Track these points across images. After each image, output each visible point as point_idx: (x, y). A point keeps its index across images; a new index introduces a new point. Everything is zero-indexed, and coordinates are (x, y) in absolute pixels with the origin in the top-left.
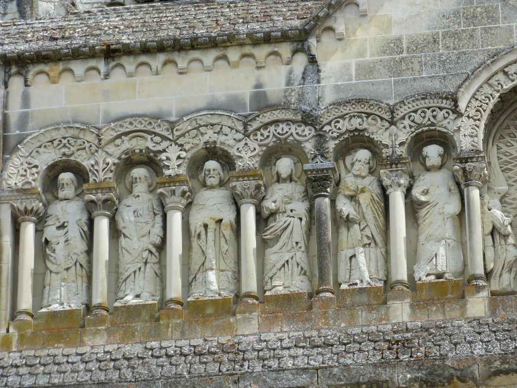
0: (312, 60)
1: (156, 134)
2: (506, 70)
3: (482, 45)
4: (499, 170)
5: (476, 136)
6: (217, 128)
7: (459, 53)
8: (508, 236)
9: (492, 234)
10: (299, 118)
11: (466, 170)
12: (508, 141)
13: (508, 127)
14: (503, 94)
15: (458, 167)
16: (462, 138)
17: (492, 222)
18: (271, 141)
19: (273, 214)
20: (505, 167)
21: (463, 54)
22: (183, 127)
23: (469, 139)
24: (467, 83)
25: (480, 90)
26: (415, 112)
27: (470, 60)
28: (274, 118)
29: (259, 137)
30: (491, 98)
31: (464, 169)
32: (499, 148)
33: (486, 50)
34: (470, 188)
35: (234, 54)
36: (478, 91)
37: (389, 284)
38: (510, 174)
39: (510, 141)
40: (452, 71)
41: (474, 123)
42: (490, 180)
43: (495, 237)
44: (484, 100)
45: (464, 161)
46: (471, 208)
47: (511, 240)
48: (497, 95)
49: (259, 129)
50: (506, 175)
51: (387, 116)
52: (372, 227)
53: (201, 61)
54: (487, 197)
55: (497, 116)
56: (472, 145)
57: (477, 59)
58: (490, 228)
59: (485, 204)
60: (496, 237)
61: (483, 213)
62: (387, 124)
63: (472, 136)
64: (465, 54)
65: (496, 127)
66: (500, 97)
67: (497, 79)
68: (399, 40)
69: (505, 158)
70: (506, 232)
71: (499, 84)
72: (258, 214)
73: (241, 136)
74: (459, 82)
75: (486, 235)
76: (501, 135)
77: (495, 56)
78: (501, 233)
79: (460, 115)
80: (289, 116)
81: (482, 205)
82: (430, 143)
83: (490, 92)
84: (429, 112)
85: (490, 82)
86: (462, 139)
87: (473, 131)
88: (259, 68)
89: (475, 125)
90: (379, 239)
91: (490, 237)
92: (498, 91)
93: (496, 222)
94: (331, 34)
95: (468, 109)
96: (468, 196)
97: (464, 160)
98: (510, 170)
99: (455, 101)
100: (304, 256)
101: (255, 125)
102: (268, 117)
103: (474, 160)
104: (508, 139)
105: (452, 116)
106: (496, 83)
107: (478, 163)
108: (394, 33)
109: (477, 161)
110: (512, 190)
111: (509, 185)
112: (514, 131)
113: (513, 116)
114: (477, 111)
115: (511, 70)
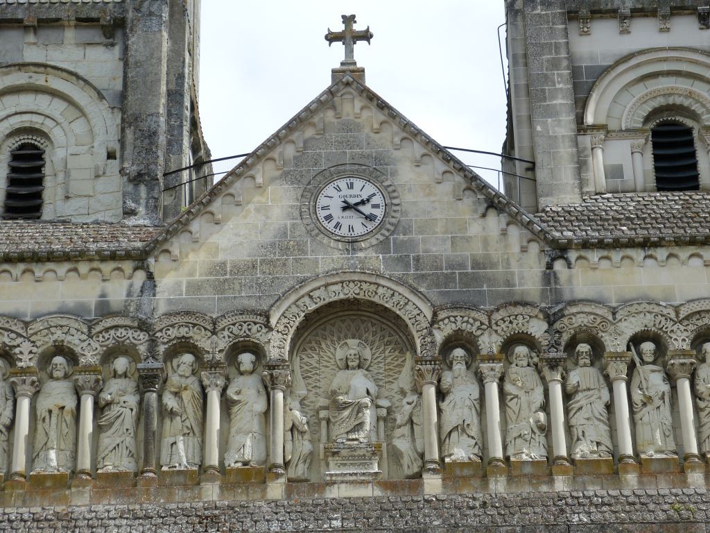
0: (150, 276)
1: (12, 331)
2: (311, 294)
3: (292, 273)
4: (301, 377)
5: (283, 348)
6: (65, 329)
7: (273, 278)
8: (305, 432)
9: (292, 430)
10: (136, 324)
11: (273, 376)
12: (309, 353)
13: (310, 342)
14: (307, 314)
15: (267, 373)
16: (271, 349)
17: (292, 420)
18: (110, 343)
19: (109, 404)
20: (306, 375)
21: (276, 279)
22: (37, 326)
23: (277, 350)
24: (278, 303)
25: (289, 310)
26: (234, 324)
27: (282, 284)
28: (115, 323)
29: (101, 339)
30: (298, 317)
31: (271, 375)
32: (301, 359)
33: (296, 276)
34: (276, 390)
35: (83, 267)
36: (287, 310)
37: (203, 468)
38: (310, 381)
39: (311, 353)
40: (267, 292)
41: (282, 337)
42: (293, 386)
43: (294, 433)
44: (291, 318)
46: (276, 408)
47: (307, 437)
48: (303, 314)
49: (101, 332)
50: (306, 381)
51: (210, 327)
52: (192, 419)
53: (55, 272)
54: (289, 400)
55: (302, 332)
56: (280, 355)
57: (288, 283)
58: (291, 425)
59: (287, 405)
61: (285, 412)
62: (209, 334)
63: (279, 348)
64: (278, 279)
65: (300, 342)
66: (305, 316)
67: (304, 301)
68: (224, 263)
69: (306, 368)
70: (304, 430)
71: (304, 305)
72: (96, 403)
73: (84, 337)
74: (272, 302)
75: (287, 431)
76: (304, 348)
77: (303, 282)
78: (299, 430)
79: (271, 329)
80: (128, 322)
81: (285, 405)
82: (244, 351)
83: (297, 312)
84: (245, 326)
85: (297, 303)
87: (281, 343)
88: (104, 280)
89: (283, 339)
90: (196, 430)
91: (290, 432)
92: (304, 312)
93: (295, 421)
94: (168, 255)
95: (277, 325)
96: (274, 397)
97: (272, 367)
98: (311, 377)
99: (268, 318)
100: (132, 441)
101: (98, 328)
102: (110, 322)
103: (281, 367)
104: (310, 351)
105: (264, 330)
106: (302, 305)
107: (283, 371)
108: (221, 257)
109: (283, 369)
110: (311, 395)
111: (308, 390)
112: (315, 345)
113: (315, 333)
114: (285, 327)
115: (316, 294)
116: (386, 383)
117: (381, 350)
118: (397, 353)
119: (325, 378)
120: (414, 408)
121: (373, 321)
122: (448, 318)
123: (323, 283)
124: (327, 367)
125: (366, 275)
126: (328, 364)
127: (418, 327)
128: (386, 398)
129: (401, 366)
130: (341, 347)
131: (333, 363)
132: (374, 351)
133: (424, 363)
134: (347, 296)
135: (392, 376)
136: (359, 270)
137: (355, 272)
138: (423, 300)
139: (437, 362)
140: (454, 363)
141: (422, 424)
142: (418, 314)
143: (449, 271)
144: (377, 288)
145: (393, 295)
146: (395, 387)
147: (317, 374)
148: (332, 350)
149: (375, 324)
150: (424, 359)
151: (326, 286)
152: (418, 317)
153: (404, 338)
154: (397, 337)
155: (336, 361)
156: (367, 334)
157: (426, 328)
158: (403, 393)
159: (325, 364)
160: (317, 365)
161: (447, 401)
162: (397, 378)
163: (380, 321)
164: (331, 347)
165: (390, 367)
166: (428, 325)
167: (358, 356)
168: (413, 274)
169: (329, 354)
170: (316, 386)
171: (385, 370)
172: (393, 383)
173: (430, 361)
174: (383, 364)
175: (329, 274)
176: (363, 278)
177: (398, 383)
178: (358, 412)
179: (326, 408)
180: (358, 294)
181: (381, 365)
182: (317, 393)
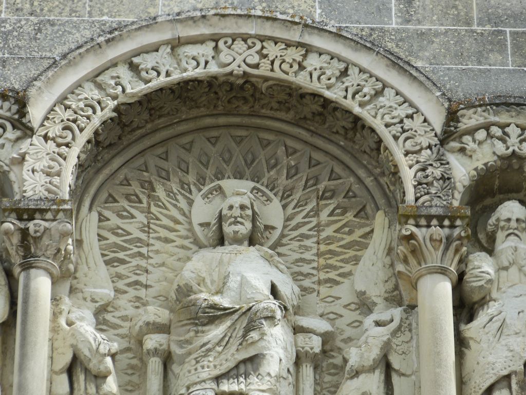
2: (136, 60)
3: (90, 13)
4: (100, 261)
5: (58, 174)
7: (40, 22)
8: (106, 377)
9: (70, 371)
11: (29, 234)
12: (123, 207)
13: (127, 182)
14: (123, 104)
15: (12, 226)
16: (26, 175)
17: (72, 346)
20: (112, 255)
21: (48, 25)
23: (42, 179)
24: (50, 73)
25: (77, 91)
27: (62, 36)
30: (98, 108)
31: (24, 233)
32: (102, 218)
33: (99, 22)
34: (33, 272)
36: (73, 93)
38: (121, 269)
39: (128, 208)
40: (22, 52)
41: (57, 150)
42: (77, 275)
43: (74, 378)
44: (82, 110)
45: (26, 217)
46: (31, 309)
47: (111, 386)
48: (112, 104)
50: (113, 270)
54: (67, 303)
56: (46, 190)
57: (77, 35)
58: (68, 358)
59: (61, 313)
60: (78, 380)
63: (48, 174)
64: (53, 25)
65: (101, 178)
66: (116, 109)
67: (115, 75)
69: (113, 239)
70: (102, 368)
71: (116, 84)
74: (34, 73)
75: (56, 373)
76: (110, 195)
77: (114, 34)
78: (90, 371)
79: (27, 131)
83: (96, 97)
85: (99, 79)
86: (26, 177)
87: (52, 163)
89: (58, 154)
91: (65, 377)
92: (115, 98)
93: (81, 346)
95: (45, 123)
96: (27, 286)
97: (26, 214)
98: (122, 262)
99: (22, 104)
103: (49, 215)
104: (125, 203)
105: (11, 134)
106: (112, 82)
107: (55, 223)
109: (54, 220)
110: (123, 301)
111: (117, 290)
112: (138, 190)
113: (140, 162)
114: (66, 128)
115: (146, 62)
116: (319, 283)
117: (309, 207)
118: (349, 216)
119: (163, 264)
120: (394, 333)
121: (290, 143)
122: (487, 127)
123: (167, 35)
124: (167, 240)
125: (276, 24)
126: (171, 236)
127: (408, 143)
128: (321, 316)
129: (361, 245)
130: (205, 196)
131: (183, 232)
132: (290, 210)
133: (423, 222)
134: (228, 69)
135: (335, 268)
136: (259, 13)
137: (249, 16)
138: (421, 83)
139: (458, 222)
140: (500, 235)
141: (415, 372)
142: (410, 117)
143: (488, 28)
144: (305, 56)
145: (344, 73)
146: (345, 292)
147: (140, 254)
148: (183, 204)
149: (295, 151)
150: (424, 212)
151: (176, 44)
152: (408, 123)
153: (369, 181)
154: (352, 179)
155: (191, 230)
156: (272, 173)
157: (430, 147)
158: (364, 305)
159: (163, 233)
160: (143, 236)
161: (482, 318)
162: (350, 274)
163: (306, 142)
164: (179, 197)
165: (332, 247)
166: (435, 141)
167: (249, 212)
168: (398, 31)
169: (174, 213)
170: (136, 283)
171: (319, 255)
172: (337, 283)
173: (440, 219)
174: (315, 239)
175: (183, 16)
176: (268, 30)
177: (352, 285)
178: (248, 330)
179: (164, 329)
180: (257, 66)
181: (308, 243)
182: (138, 298)
